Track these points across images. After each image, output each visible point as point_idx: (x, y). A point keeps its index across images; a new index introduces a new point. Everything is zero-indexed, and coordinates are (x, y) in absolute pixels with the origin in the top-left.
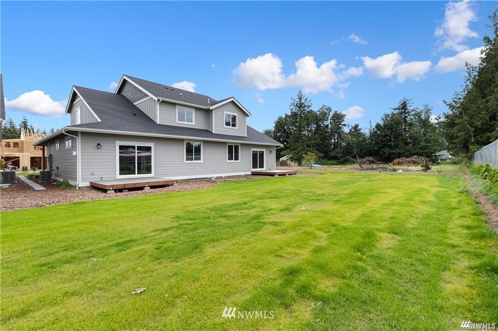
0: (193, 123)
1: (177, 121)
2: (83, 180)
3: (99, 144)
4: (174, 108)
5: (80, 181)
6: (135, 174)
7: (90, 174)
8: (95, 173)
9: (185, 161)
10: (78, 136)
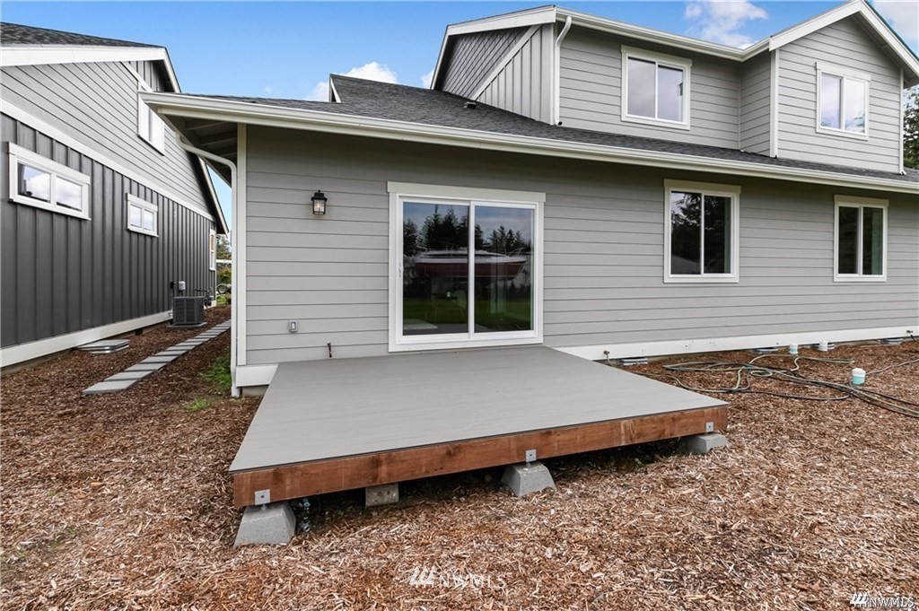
0: (686, 122)
1: (626, 116)
2: (253, 357)
3: (319, 196)
4: (615, 63)
5: (242, 360)
6: (466, 330)
7: (282, 327)
8: (303, 327)
9: (670, 278)
10: (235, 161)
